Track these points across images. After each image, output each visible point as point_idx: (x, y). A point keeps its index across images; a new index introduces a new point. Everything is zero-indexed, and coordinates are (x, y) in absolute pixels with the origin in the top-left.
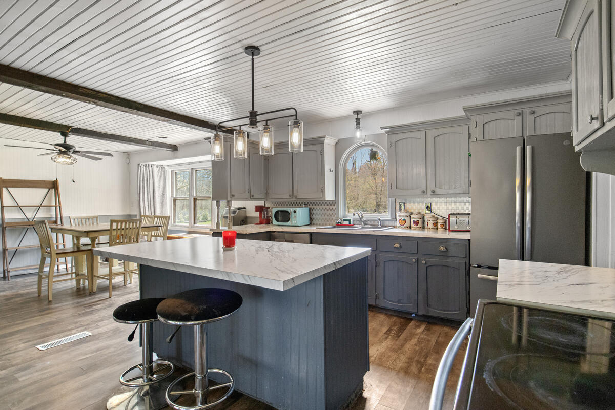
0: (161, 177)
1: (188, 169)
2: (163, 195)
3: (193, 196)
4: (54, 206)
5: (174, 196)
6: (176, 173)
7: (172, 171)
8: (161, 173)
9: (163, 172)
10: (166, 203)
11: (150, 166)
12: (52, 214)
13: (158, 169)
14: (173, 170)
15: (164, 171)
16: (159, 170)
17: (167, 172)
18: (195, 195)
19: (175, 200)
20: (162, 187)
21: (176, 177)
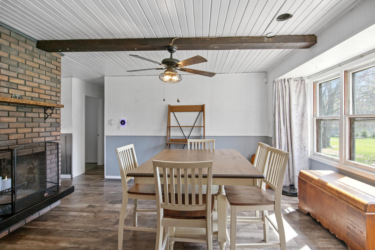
0: (300, 92)
1: (339, 74)
2: (303, 114)
3: (348, 115)
4: (202, 127)
5: (318, 116)
6: (320, 85)
7: (314, 84)
8: (300, 88)
9: (302, 86)
10: (307, 125)
11: (286, 80)
12: (201, 133)
13: (296, 83)
14: (317, 82)
15: (304, 85)
16: (298, 84)
17: (309, 86)
18: (351, 113)
19: (318, 121)
20: (301, 105)
21: (320, 91)
